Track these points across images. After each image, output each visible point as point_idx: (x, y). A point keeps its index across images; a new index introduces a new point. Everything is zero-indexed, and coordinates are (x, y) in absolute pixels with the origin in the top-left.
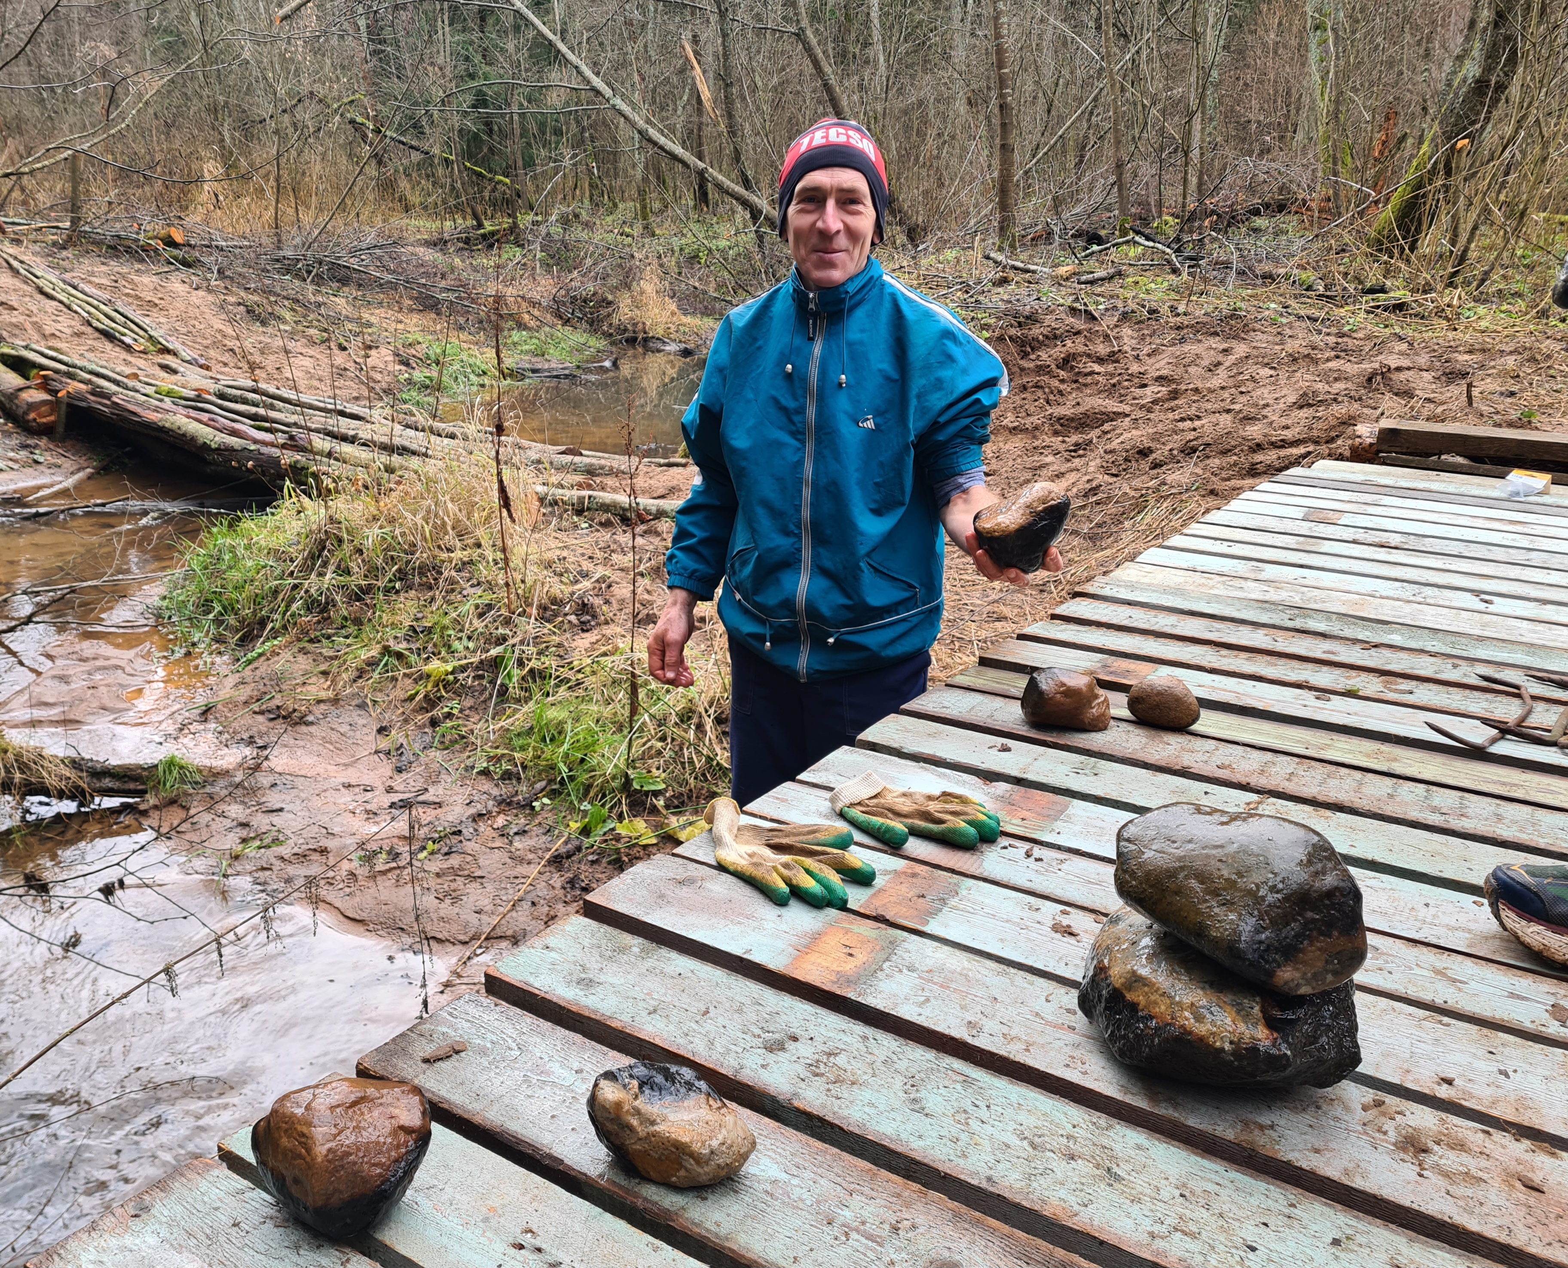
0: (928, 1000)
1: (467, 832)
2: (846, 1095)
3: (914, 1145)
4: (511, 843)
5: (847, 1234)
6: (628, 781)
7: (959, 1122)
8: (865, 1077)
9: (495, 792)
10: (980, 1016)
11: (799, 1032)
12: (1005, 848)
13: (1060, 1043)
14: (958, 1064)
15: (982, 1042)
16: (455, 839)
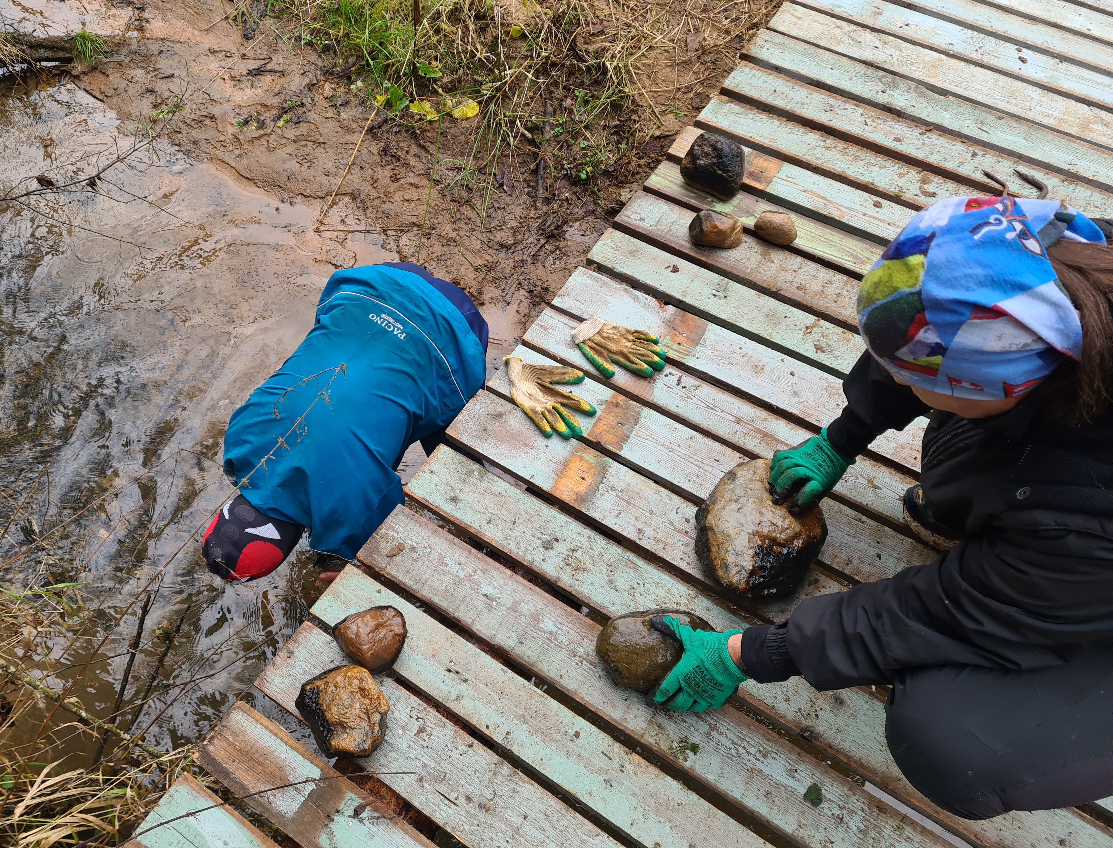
0: (620, 513)
1: (307, 101)
2: (581, 579)
3: (611, 609)
4: (339, 114)
5: (582, 662)
6: (415, 70)
7: (630, 595)
8: (590, 566)
9: (320, 63)
10: (644, 524)
11: (559, 535)
12: (666, 376)
13: (680, 543)
14: (632, 557)
15: (644, 543)
16: (301, 110)
